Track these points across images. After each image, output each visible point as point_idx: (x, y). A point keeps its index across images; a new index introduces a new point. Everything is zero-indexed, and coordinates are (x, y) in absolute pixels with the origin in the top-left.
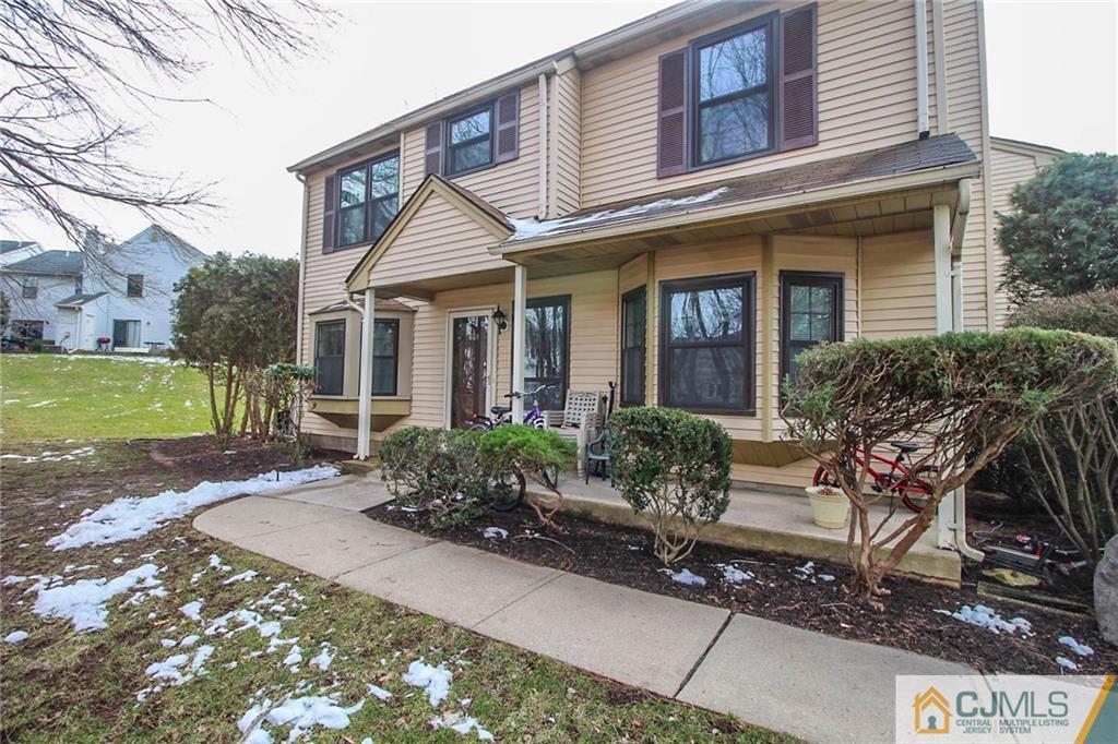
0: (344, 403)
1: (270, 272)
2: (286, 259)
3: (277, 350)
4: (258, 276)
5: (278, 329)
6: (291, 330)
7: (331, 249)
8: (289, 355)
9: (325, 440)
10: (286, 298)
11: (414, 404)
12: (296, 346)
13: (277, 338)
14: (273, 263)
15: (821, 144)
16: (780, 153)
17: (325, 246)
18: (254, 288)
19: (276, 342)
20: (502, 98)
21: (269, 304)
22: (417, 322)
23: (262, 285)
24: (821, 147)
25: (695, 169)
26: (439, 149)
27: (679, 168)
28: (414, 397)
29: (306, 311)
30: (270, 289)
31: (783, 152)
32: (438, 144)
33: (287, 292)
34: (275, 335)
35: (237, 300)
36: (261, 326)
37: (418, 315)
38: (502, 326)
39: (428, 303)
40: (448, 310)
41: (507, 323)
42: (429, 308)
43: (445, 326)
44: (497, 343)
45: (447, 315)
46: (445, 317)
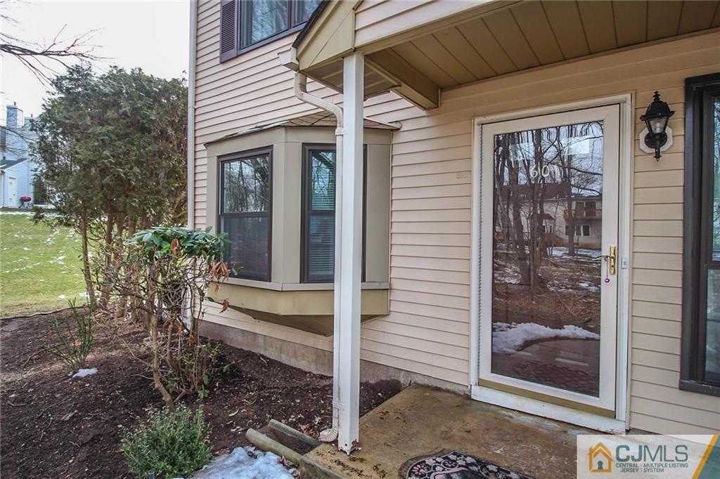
0: (272, 296)
1: (148, 94)
2: (169, 80)
3: (160, 203)
4: (130, 97)
5: (162, 175)
6: (178, 176)
7: (233, 52)
8: (178, 210)
9: (232, 334)
10: (170, 131)
11: (395, 296)
12: (186, 201)
13: (160, 187)
14: (150, 80)
17: (224, 49)
18: (125, 113)
19: (158, 192)
21: (147, 138)
22: (397, 150)
23: (136, 110)
28: (396, 284)
29: (199, 141)
30: (146, 117)
33: (172, 123)
34: (158, 183)
35: (99, 129)
36: (136, 170)
37: (400, 138)
38: (656, 141)
39: (424, 113)
40: (478, 120)
41: (669, 131)
42: (425, 122)
43: (471, 152)
44: (634, 179)
45: (477, 128)
46: (470, 133)
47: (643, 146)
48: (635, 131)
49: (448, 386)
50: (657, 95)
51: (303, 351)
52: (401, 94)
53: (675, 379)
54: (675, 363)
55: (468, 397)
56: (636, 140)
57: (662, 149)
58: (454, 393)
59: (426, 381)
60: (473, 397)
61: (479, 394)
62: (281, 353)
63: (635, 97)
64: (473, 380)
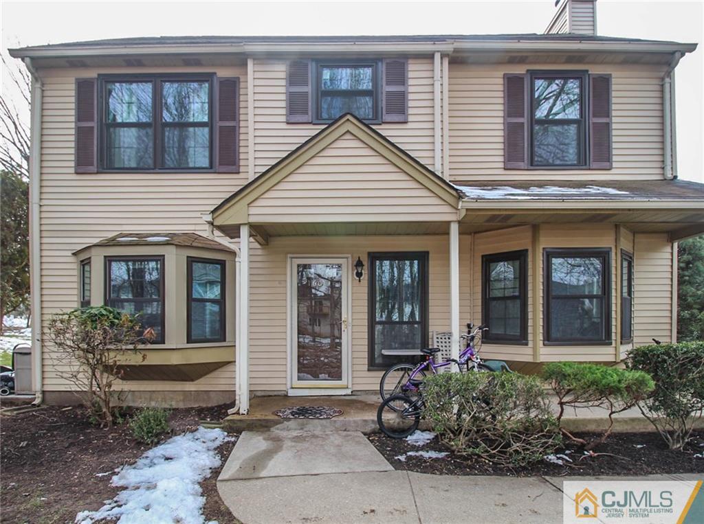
7: (94, 169)
15: (613, 170)
16: (590, 169)
17: (78, 163)
20: (388, 61)
24: (613, 171)
25: (532, 168)
26: (308, 89)
27: (522, 165)
31: (592, 169)
32: (305, 83)
38: (359, 275)
39: (259, 246)
40: (289, 255)
41: (363, 271)
42: (259, 252)
43: (286, 271)
44: (352, 290)
45: (289, 260)
46: (286, 262)
47: (355, 276)
48: (353, 270)
49: (276, 393)
50: (359, 258)
51: (171, 396)
52: (255, 239)
53: (366, 367)
54: (366, 361)
55: (286, 396)
56: (353, 274)
57: (361, 278)
58: (279, 396)
59: (263, 394)
60: (289, 395)
61: (291, 393)
62: (150, 401)
63: (352, 257)
64: (289, 386)
